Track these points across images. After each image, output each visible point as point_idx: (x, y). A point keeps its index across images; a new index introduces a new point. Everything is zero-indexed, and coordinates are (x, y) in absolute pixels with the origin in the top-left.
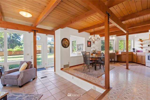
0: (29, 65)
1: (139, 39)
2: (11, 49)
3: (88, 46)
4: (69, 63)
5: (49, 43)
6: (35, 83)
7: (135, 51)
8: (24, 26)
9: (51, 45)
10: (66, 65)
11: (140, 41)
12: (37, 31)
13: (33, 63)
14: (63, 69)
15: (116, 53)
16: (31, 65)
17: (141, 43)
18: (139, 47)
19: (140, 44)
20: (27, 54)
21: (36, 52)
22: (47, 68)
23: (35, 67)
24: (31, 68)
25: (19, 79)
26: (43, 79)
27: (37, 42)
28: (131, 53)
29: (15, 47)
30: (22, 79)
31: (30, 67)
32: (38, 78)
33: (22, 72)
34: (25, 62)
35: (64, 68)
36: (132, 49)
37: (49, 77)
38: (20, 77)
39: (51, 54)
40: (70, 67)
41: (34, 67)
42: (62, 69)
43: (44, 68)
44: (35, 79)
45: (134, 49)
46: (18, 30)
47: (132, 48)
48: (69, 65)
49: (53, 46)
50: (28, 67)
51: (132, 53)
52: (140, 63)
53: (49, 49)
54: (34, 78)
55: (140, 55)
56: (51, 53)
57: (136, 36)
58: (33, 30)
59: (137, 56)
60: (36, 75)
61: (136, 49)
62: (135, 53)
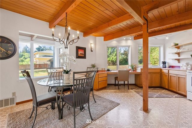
1: (173, 44)
3: (78, 57)
4: (14, 94)
7: (166, 67)
11: (176, 47)
15: (133, 69)
17: (176, 50)
18: (173, 59)
19: (176, 53)
28: (159, 71)
36: (161, 63)
40: (17, 104)
45: (164, 63)
47: (162, 60)
48: (13, 99)
51: (161, 69)
52: (175, 90)
55: (175, 75)
57: (167, 38)
59: (169, 77)
61: (168, 63)
62: (165, 71)
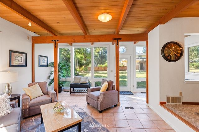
0: (111, 86)
2: (101, 65)
4: (181, 93)
5: (139, 56)
6: (116, 112)
8: (106, 35)
9: (142, 58)
10: (172, 98)
12: (120, 39)
13: (114, 84)
14: (165, 103)
16: (113, 85)
20: (110, 71)
21: (118, 69)
22: (136, 92)
23: (118, 89)
24: (112, 90)
25: (99, 101)
26: (127, 110)
27: (120, 56)
29: (105, 63)
30: (102, 103)
31: (111, 88)
32: (120, 107)
33: (102, 93)
34: (107, 81)
35: (168, 101)
37: (136, 110)
38: (100, 99)
39: (142, 72)
40: (184, 103)
41: (116, 90)
42: (162, 103)
43: (130, 91)
44: (117, 107)
46: (99, 42)
48: (180, 98)
49: (145, 60)
50: (110, 89)
53: (139, 65)
54: (116, 104)
56: (143, 70)
58: (115, 39)
60: (119, 102)
